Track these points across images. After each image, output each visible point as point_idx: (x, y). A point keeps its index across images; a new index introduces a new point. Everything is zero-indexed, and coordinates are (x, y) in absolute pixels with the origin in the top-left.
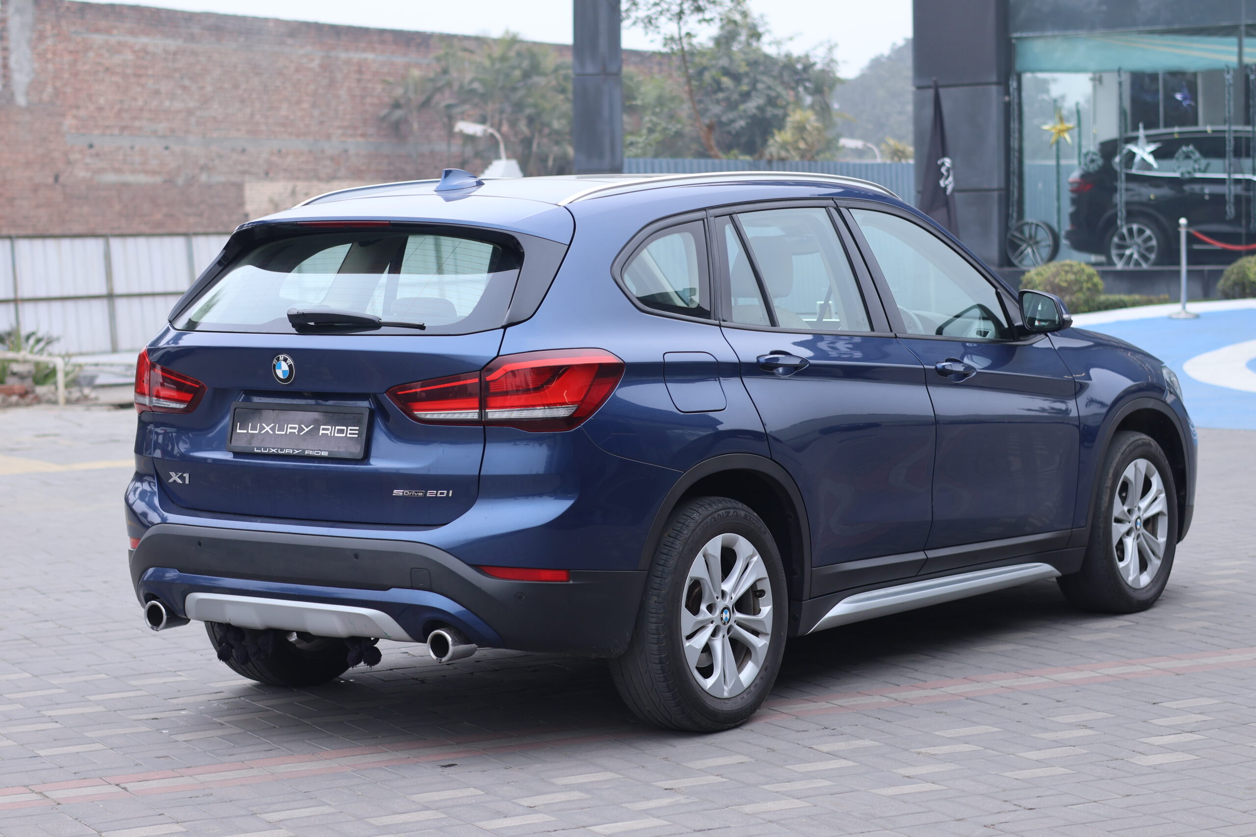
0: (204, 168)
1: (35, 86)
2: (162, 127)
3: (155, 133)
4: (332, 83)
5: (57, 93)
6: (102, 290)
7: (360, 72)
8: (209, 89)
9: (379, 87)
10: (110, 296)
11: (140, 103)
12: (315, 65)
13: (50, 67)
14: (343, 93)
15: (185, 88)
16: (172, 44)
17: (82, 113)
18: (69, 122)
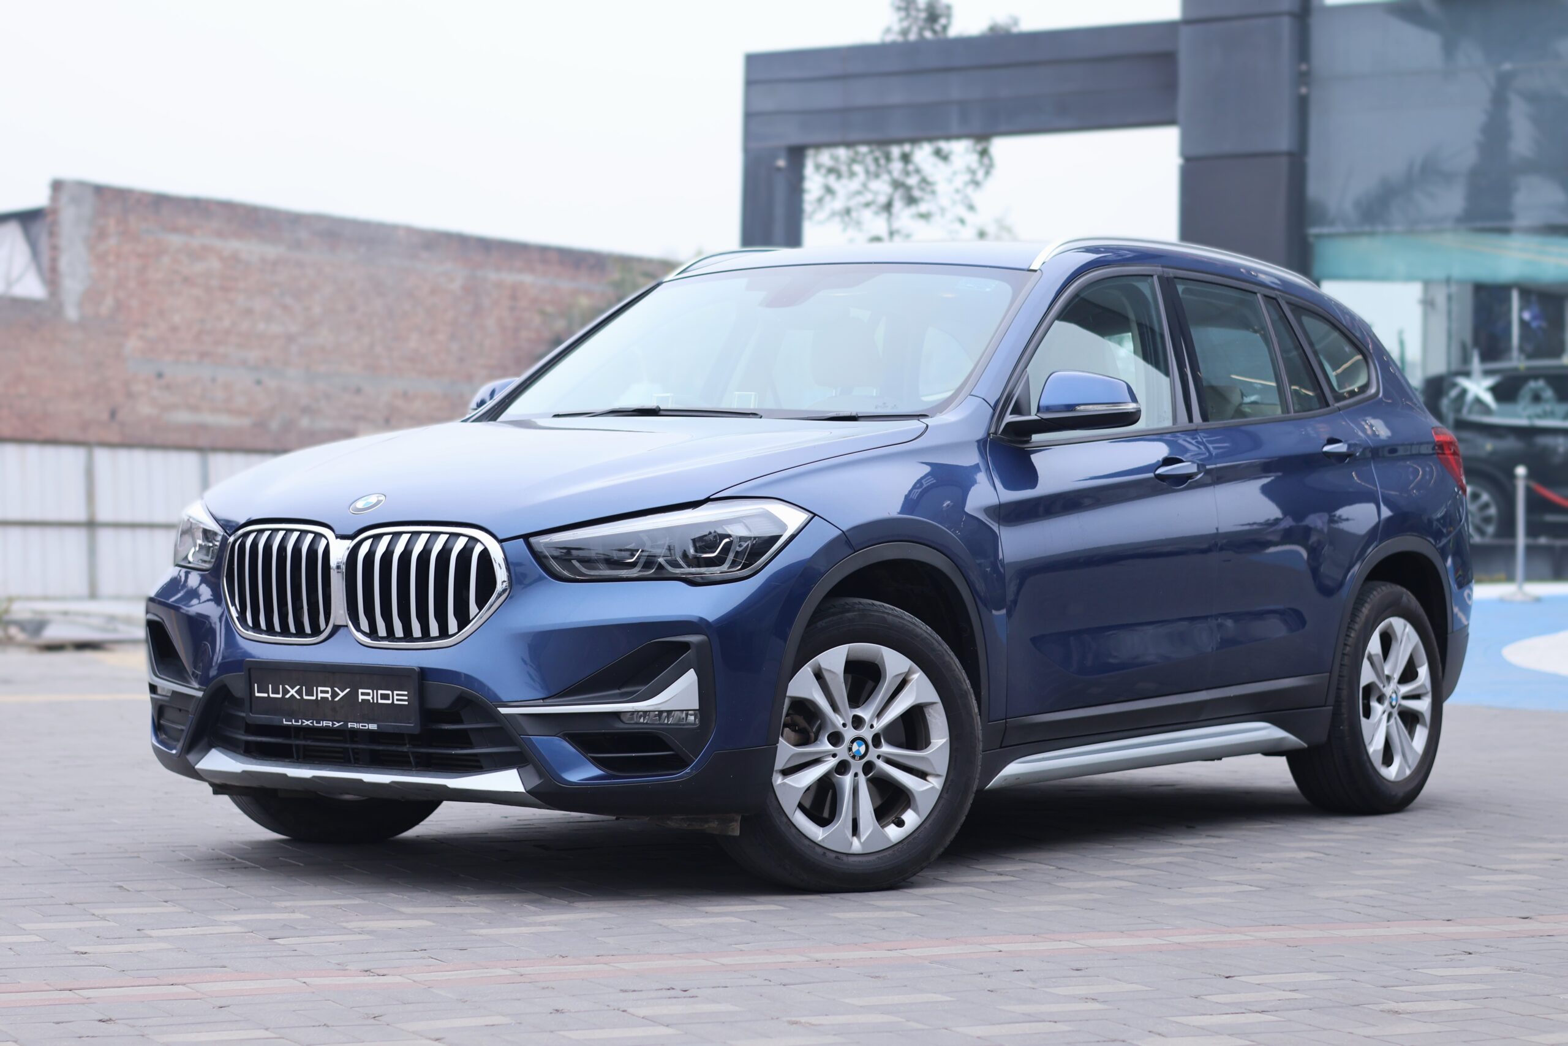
0: (306, 410)
1: (92, 296)
2: (254, 355)
3: (244, 363)
4: (477, 311)
5: (119, 306)
6: (81, 515)
7: (514, 297)
8: (317, 310)
9: (537, 320)
10: (91, 525)
11: (227, 323)
12: (456, 286)
13: (112, 273)
14: (491, 323)
15: (286, 308)
16: (272, 251)
17: (151, 333)
18: (132, 344)
